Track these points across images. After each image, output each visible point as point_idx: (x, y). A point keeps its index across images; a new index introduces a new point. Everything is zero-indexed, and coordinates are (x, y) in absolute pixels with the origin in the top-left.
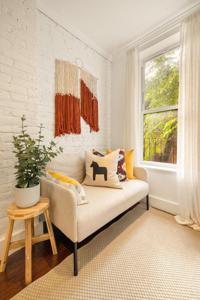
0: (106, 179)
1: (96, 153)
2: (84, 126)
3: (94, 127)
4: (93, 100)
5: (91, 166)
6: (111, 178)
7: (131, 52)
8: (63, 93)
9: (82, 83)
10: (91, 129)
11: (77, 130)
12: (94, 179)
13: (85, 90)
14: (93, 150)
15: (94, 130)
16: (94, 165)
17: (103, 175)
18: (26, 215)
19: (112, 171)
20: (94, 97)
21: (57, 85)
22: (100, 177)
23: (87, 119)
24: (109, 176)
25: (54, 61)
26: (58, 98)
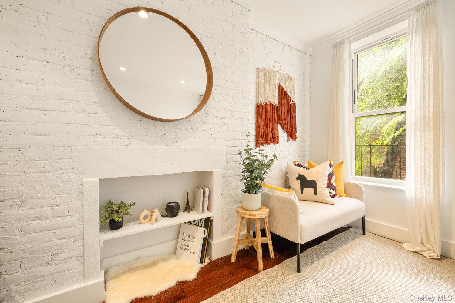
0: (316, 193)
1: (299, 165)
2: (282, 134)
3: (292, 135)
4: (291, 104)
5: (297, 179)
6: (322, 192)
7: (338, 45)
8: (263, 101)
9: (280, 87)
10: (288, 138)
11: (275, 140)
12: (302, 192)
13: (283, 95)
14: (294, 162)
15: (292, 138)
16: (301, 178)
17: (312, 189)
18: (258, 215)
19: (322, 184)
20: (292, 101)
21: (257, 94)
22: (309, 191)
23: (286, 127)
24: (319, 190)
25: (255, 70)
26: (259, 107)
